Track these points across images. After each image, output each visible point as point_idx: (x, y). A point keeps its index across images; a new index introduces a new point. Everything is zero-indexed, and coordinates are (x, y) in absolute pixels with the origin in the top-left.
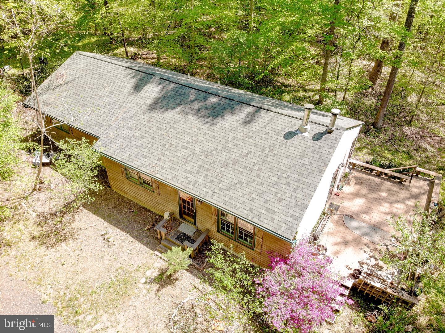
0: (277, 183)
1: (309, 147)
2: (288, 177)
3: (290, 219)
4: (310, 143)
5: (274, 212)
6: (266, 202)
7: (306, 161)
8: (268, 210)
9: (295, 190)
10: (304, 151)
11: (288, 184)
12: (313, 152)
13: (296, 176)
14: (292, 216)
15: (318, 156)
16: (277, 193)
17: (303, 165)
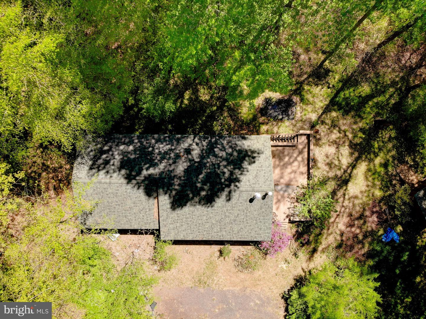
0: (256, 223)
1: (262, 203)
2: (259, 219)
3: (267, 234)
4: (262, 201)
5: (261, 234)
6: (256, 231)
7: (263, 210)
8: (257, 234)
9: (264, 223)
10: (261, 206)
11: (261, 222)
12: (265, 205)
13: (262, 218)
14: (267, 233)
15: (267, 206)
16: (258, 227)
17: (263, 212)
